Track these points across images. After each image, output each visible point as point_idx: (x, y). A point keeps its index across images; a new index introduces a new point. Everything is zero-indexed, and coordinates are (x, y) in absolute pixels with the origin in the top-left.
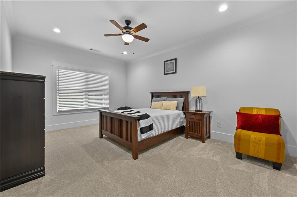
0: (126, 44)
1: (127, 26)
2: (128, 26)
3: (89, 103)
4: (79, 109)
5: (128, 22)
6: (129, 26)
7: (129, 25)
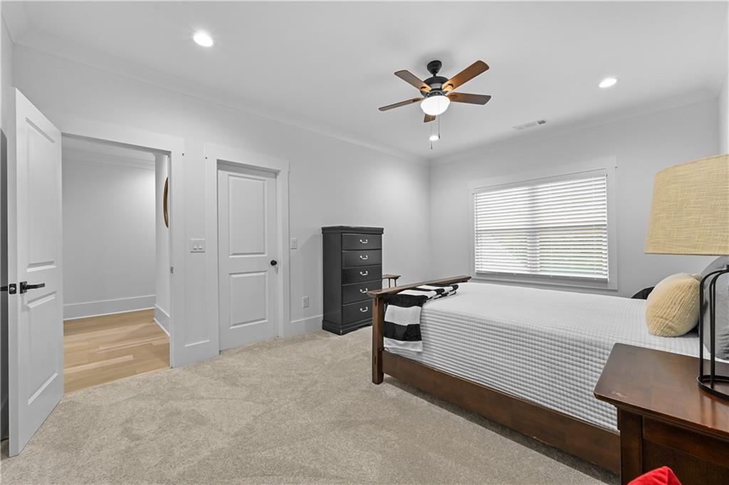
0: (428, 118)
1: (432, 76)
2: (435, 75)
3: (542, 265)
4: (513, 274)
5: (434, 66)
6: (437, 75)
7: (437, 72)
